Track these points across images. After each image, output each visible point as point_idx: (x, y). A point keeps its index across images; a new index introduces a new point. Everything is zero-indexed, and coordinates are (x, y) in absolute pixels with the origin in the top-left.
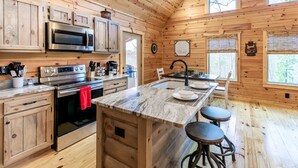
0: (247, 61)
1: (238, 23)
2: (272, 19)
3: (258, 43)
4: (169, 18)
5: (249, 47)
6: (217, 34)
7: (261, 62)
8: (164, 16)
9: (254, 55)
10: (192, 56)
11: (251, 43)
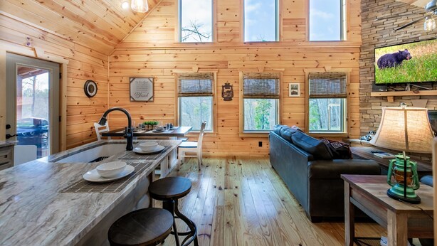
0: (224, 107)
1: (215, 59)
2: (247, 59)
3: (234, 85)
4: (119, 41)
5: (225, 90)
6: (190, 72)
7: (237, 107)
8: (111, 37)
9: (230, 99)
10: (156, 101)
11: (227, 86)
